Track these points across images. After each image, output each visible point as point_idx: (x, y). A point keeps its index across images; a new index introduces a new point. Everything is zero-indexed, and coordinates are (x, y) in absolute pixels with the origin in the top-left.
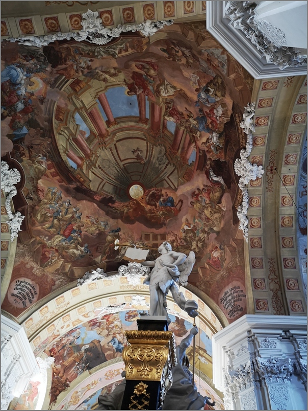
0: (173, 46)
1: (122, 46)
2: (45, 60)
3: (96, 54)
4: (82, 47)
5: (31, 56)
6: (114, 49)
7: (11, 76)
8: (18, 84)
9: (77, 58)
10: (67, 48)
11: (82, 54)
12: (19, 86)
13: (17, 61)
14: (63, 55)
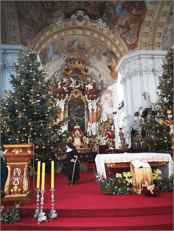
0: (52, 8)
1: (73, 7)
2: (106, 10)
3: (85, 4)
4: (89, 10)
5: (109, 14)
6: (77, 6)
7: (121, 11)
8: (122, 4)
9: (94, 4)
10: (94, 12)
11: (91, 6)
12: (122, 3)
13: (115, 16)
14: (98, 8)
